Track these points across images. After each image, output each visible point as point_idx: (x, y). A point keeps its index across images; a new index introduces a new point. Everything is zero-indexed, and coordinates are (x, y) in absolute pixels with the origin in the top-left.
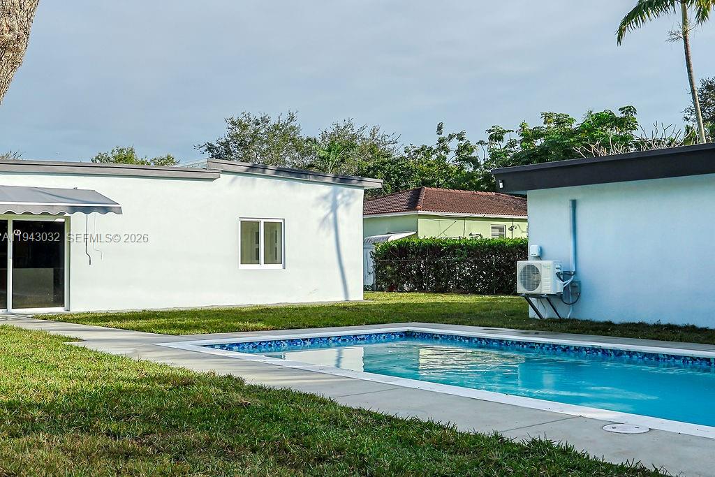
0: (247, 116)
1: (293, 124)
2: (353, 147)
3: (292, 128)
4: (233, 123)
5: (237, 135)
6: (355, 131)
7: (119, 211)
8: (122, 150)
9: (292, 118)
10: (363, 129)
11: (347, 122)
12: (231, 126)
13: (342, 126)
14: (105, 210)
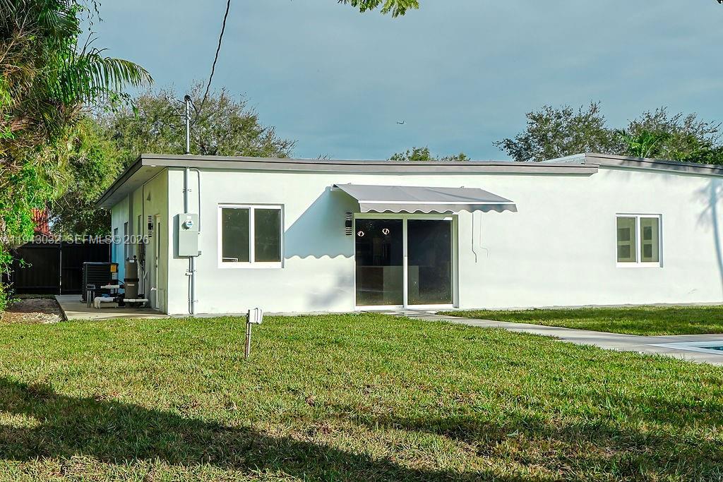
0: (549, 109)
1: (595, 115)
2: (667, 136)
3: (594, 120)
4: (534, 118)
5: (538, 130)
6: (668, 120)
7: (514, 208)
8: (418, 151)
9: (594, 110)
10: (677, 117)
11: (659, 111)
12: (531, 121)
13: (653, 116)
14: (500, 208)
